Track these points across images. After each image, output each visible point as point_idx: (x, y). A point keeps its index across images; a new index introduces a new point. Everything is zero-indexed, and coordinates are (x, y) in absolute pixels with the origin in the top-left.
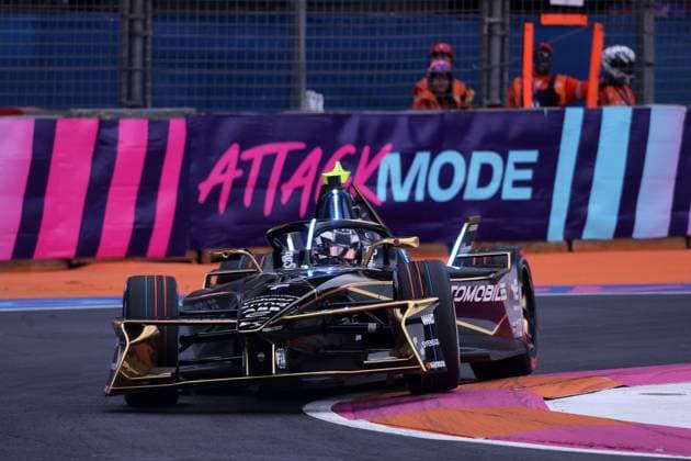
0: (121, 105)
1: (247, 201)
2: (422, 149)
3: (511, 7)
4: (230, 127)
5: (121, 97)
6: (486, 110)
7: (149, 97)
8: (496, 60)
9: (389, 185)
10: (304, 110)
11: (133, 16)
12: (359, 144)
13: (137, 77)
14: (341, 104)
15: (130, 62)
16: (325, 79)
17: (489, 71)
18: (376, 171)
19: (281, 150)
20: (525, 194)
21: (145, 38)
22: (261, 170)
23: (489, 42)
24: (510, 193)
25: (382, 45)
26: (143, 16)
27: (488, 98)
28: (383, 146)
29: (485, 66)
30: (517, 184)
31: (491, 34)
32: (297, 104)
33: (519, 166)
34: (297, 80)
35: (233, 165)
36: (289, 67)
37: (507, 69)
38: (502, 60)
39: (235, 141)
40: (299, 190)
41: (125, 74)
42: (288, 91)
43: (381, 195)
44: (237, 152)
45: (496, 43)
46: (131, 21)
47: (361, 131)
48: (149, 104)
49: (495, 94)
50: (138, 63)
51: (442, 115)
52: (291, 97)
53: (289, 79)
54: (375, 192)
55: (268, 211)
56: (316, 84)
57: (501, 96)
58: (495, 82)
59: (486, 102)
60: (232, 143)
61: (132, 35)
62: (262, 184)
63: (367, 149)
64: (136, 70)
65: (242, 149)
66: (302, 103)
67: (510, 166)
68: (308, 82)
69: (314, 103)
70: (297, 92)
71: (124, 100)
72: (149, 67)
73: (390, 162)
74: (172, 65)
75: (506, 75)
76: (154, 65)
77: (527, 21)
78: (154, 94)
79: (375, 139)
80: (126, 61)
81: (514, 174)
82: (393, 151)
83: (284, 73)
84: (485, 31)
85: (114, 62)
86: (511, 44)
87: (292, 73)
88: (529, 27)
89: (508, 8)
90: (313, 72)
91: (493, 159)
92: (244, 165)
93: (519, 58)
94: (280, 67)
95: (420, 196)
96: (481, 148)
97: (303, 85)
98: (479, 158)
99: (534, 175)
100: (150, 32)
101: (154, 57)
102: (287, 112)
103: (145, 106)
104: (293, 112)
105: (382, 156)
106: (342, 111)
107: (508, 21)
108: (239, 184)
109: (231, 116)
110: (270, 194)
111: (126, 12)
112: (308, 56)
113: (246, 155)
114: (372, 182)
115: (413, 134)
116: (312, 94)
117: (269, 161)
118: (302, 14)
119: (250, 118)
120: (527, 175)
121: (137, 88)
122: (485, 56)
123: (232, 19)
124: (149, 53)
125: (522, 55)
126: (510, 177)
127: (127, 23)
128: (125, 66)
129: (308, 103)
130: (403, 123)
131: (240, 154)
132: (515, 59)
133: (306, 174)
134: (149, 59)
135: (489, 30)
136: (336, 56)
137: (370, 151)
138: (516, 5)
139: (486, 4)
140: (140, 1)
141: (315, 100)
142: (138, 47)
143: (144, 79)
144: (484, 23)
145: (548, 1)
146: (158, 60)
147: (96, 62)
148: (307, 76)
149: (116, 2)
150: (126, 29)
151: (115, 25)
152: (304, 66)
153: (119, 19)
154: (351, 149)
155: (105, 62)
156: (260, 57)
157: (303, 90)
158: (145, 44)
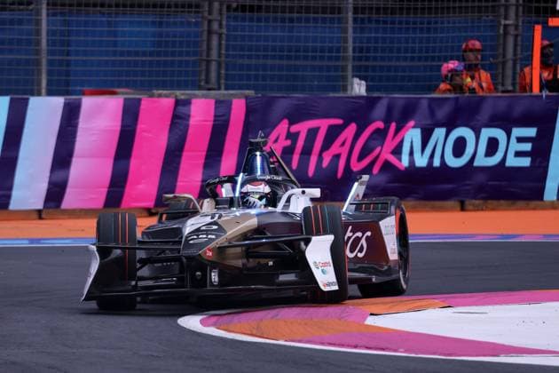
0: (200, 88)
1: (295, 164)
2: (440, 125)
3: (523, 12)
4: (282, 105)
5: (200, 81)
6: (499, 94)
7: (223, 81)
8: (510, 55)
9: (411, 153)
10: (349, 93)
11: (210, 17)
12: (387, 121)
13: (214, 66)
14: (378, 89)
15: (208, 55)
16: (366, 68)
17: (504, 63)
18: (402, 142)
19: (323, 124)
20: (525, 162)
21: (220, 35)
22: (306, 141)
23: (505, 40)
24: (512, 162)
25: (413, 42)
26: (218, 18)
27: (503, 85)
28: (407, 122)
29: (500, 59)
30: (518, 154)
31: (506, 33)
32: (345, 89)
33: (520, 140)
34: (344, 69)
35: (283, 135)
37: (518, 62)
38: (515, 54)
39: (285, 117)
41: (204, 64)
42: (337, 78)
43: (405, 162)
44: (287, 126)
45: (510, 41)
46: (210, 22)
47: (390, 109)
48: (223, 87)
49: (509, 81)
50: (214, 55)
51: (457, 98)
52: (340, 83)
53: (337, 68)
54: (400, 160)
55: (310, 174)
56: (361, 73)
57: (514, 84)
58: (509, 72)
59: (500, 88)
60: (282, 120)
61: (210, 32)
62: (307, 152)
63: (394, 125)
64: (212, 60)
65: (291, 124)
66: (349, 88)
67: (513, 140)
68: (353, 71)
69: (359, 88)
70: (344, 78)
72: (223, 59)
73: (413, 136)
74: (242, 57)
75: (518, 67)
76: (227, 56)
77: (538, 23)
78: (226, 80)
79: (402, 116)
80: (205, 54)
81: (515, 146)
82: (414, 127)
83: (333, 63)
84: (501, 31)
85: (195, 54)
86: (522, 41)
87: (340, 63)
88: (538, 28)
89: (521, 14)
90: (357, 63)
91: (499, 134)
92: (293, 137)
93: (530, 53)
95: (437, 163)
96: (489, 125)
97: (350, 73)
98: (487, 133)
99: (533, 148)
100: (224, 31)
101: (227, 50)
102: (331, 95)
103: (219, 89)
104: (341, 95)
105: (407, 130)
106: (376, 95)
107: (520, 23)
108: (288, 151)
109: (283, 97)
110: (313, 159)
111: (206, 14)
112: (354, 50)
113: (294, 129)
114: (397, 151)
115: (432, 112)
116: (356, 80)
117: (313, 133)
118: (350, 16)
119: (299, 99)
120: (527, 147)
121: (213, 75)
122: (500, 51)
124: (223, 47)
125: (532, 51)
126: (513, 149)
127: (206, 23)
128: (205, 58)
129: (352, 88)
130: (424, 104)
131: (289, 128)
132: (525, 54)
133: (343, 144)
134: (223, 52)
135: (505, 30)
136: (376, 49)
137: (397, 126)
138: (527, 11)
139: (502, 10)
140: (216, 5)
141: (360, 85)
142: (215, 42)
143: (219, 65)
144: (500, 24)
145: (555, 7)
146: (231, 53)
147: (181, 54)
148: (353, 66)
149: (198, 6)
150: (206, 28)
151: (196, 24)
152: (351, 58)
153: (200, 20)
154: (380, 125)
155: (188, 54)
156: (314, 50)
157: (350, 77)
158: (220, 40)
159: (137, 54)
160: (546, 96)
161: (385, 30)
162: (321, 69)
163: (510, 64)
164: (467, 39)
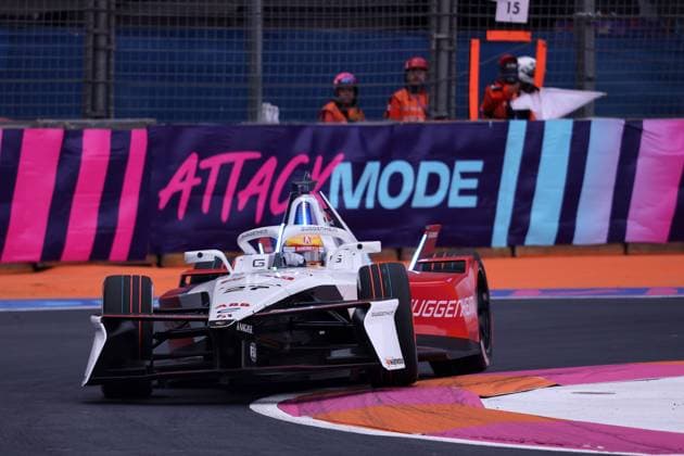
0: (86, 116)
1: (205, 208)
2: (374, 159)
3: (458, 23)
5: (85, 108)
6: (433, 121)
7: (112, 108)
8: (443, 75)
9: (341, 193)
10: (260, 122)
11: (96, 31)
12: (312, 154)
13: (101, 91)
14: (295, 116)
15: (94, 76)
16: (280, 91)
17: (437, 85)
18: (329, 179)
19: (238, 159)
20: (470, 202)
21: (108, 52)
22: (218, 178)
23: (437, 57)
24: (457, 202)
25: (335, 60)
26: (106, 31)
27: (436, 110)
28: (335, 156)
29: (433, 80)
30: (463, 192)
31: (439, 49)
32: (254, 116)
33: (465, 175)
34: (253, 92)
35: (192, 172)
36: (246, 80)
37: (453, 82)
38: (450, 74)
39: (194, 151)
40: (255, 197)
41: (90, 86)
42: (245, 104)
43: (333, 202)
44: (196, 161)
45: (444, 57)
46: (96, 36)
47: (315, 141)
48: (112, 115)
49: (442, 106)
50: (101, 76)
51: (392, 127)
52: (248, 109)
53: (245, 92)
55: (225, 217)
56: (272, 97)
57: (449, 109)
58: (443, 95)
59: (434, 114)
60: (190, 153)
61: (96, 49)
62: (219, 192)
63: (320, 159)
64: (98, 83)
65: (201, 158)
66: (259, 115)
67: (457, 176)
68: (264, 94)
69: (270, 115)
70: (254, 104)
71: (88, 111)
72: (112, 80)
73: (342, 171)
74: (134, 78)
75: (454, 88)
76: (117, 77)
77: (475, 37)
78: (116, 105)
79: (329, 148)
80: (90, 74)
81: (459, 183)
82: (344, 161)
84: (434, 47)
85: (79, 75)
86: (458, 59)
87: (249, 86)
88: (475, 43)
89: (455, 25)
90: (269, 85)
91: (440, 168)
92: (202, 174)
93: (466, 72)
94: (238, 80)
95: (370, 204)
96: (428, 159)
97: (260, 98)
98: (427, 168)
99: (480, 185)
100: (113, 47)
101: (117, 69)
102: (243, 123)
103: (108, 117)
104: (250, 123)
105: (334, 165)
106: (297, 123)
107: (455, 37)
108: (198, 192)
109: (190, 127)
110: (228, 200)
111: (91, 27)
112: (265, 69)
113: (205, 164)
115: (363, 141)
116: (268, 106)
117: (226, 169)
118: (259, 29)
119: (208, 128)
120: (472, 184)
121: (101, 100)
122: (433, 70)
123: (192, 34)
124: (113, 67)
125: (469, 70)
126: (456, 186)
127: (91, 38)
128: (90, 79)
129: (265, 115)
130: (354, 133)
131: (199, 163)
132: (462, 74)
133: (261, 183)
134: (112, 72)
135: (438, 45)
136: (291, 70)
137: (324, 161)
138: (463, 22)
139: (434, 22)
140: (103, 17)
141: (272, 112)
142: (102, 61)
143: (108, 92)
144: (432, 39)
145: (494, 19)
146: (121, 73)
147: (62, 75)
148: (264, 90)
149: (81, 14)
150: (90, 43)
151: (80, 39)
152: (261, 80)
153: (84, 34)
154: (304, 158)
155: (70, 75)
157: (260, 102)
158: (108, 58)
160: (494, 124)
163: (444, 86)
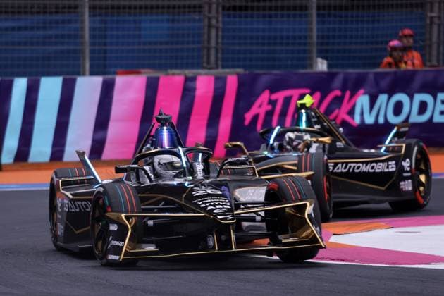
0: (204, 68)
1: (274, 124)
2: (383, 92)
4: (264, 80)
5: (203, 63)
6: (427, 69)
7: (220, 63)
8: (435, 39)
9: (362, 114)
10: (315, 70)
11: (210, 15)
12: (343, 90)
13: (213, 52)
14: (337, 66)
15: (209, 43)
16: (327, 51)
17: (430, 46)
18: (354, 106)
19: (296, 93)
21: (217, 29)
22: (283, 105)
23: (431, 28)
24: (438, 119)
26: (216, 16)
27: (430, 61)
28: (358, 91)
29: (428, 42)
31: (432, 23)
32: (311, 66)
34: (310, 52)
35: (266, 101)
36: (305, 44)
37: (441, 44)
38: (439, 38)
39: (269, 89)
41: (206, 49)
42: (305, 59)
43: (357, 120)
44: (268, 95)
45: (435, 29)
46: (209, 19)
47: (345, 81)
48: (220, 67)
49: (434, 59)
50: (213, 43)
51: (395, 73)
52: (307, 62)
53: (305, 51)
54: (353, 118)
56: (323, 54)
57: (438, 61)
58: (434, 52)
59: (428, 64)
60: (264, 90)
61: (210, 26)
62: (284, 114)
63: (348, 93)
64: (212, 47)
65: (272, 92)
66: (314, 65)
67: (439, 102)
68: (317, 53)
69: (322, 66)
70: (311, 59)
71: (205, 65)
72: (220, 46)
73: (363, 100)
74: (234, 44)
75: (441, 47)
76: (223, 44)
78: (222, 62)
79: (354, 86)
80: (206, 42)
81: (440, 107)
82: (365, 94)
83: (302, 47)
84: (428, 21)
85: (199, 42)
87: (307, 48)
89: (442, 8)
90: (320, 47)
91: (427, 98)
92: (273, 103)
95: (381, 120)
96: (420, 91)
97: (315, 54)
98: (419, 98)
100: (220, 25)
101: (223, 38)
103: (217, 68)
104: (308, 71)
105: (359, 95)
106: (335, 70)
107: (442, 15)
108: (269, 114)
109: (265, 74)
110: (289, 120)
111: (206, 13)
112: (318, 37)
113: (274, 97)
114: (351, 112)
115: (377, 83)
116: (320, 60)
117: (288, 100)
118: (314, 12)
119: (276, 75)
121: (213, 58)
122: (428, 36)
124: (220, 37)
126: (438, 109)
127: (206, 21)
128: (206, 45)
129: (316, 63)
130: (371, 77)
131: (270, 96)
134: (220, 41)
135: (430, 21)
136: (334, 37)
137: (351, 93)
139: (428, 6)
140: (214, 6)
141: (322, 63)
142: (213, 32)
143: (217, 52)
144: (427, 16)
146: (225, 41)
147: (188, 43)
148: (317, 49)
149: (200, 7)
151: (200, 20)
152: (315, 43)
153: (202, 17)
154: (338, 93)
155: (193, 43)
156: (288, 38)
157: (314, 57)
158: (217, 32)
159: (155, 43)
161: (340, 22)
162: (293, 52)
163: (435, 47)
164: (402, 29)
